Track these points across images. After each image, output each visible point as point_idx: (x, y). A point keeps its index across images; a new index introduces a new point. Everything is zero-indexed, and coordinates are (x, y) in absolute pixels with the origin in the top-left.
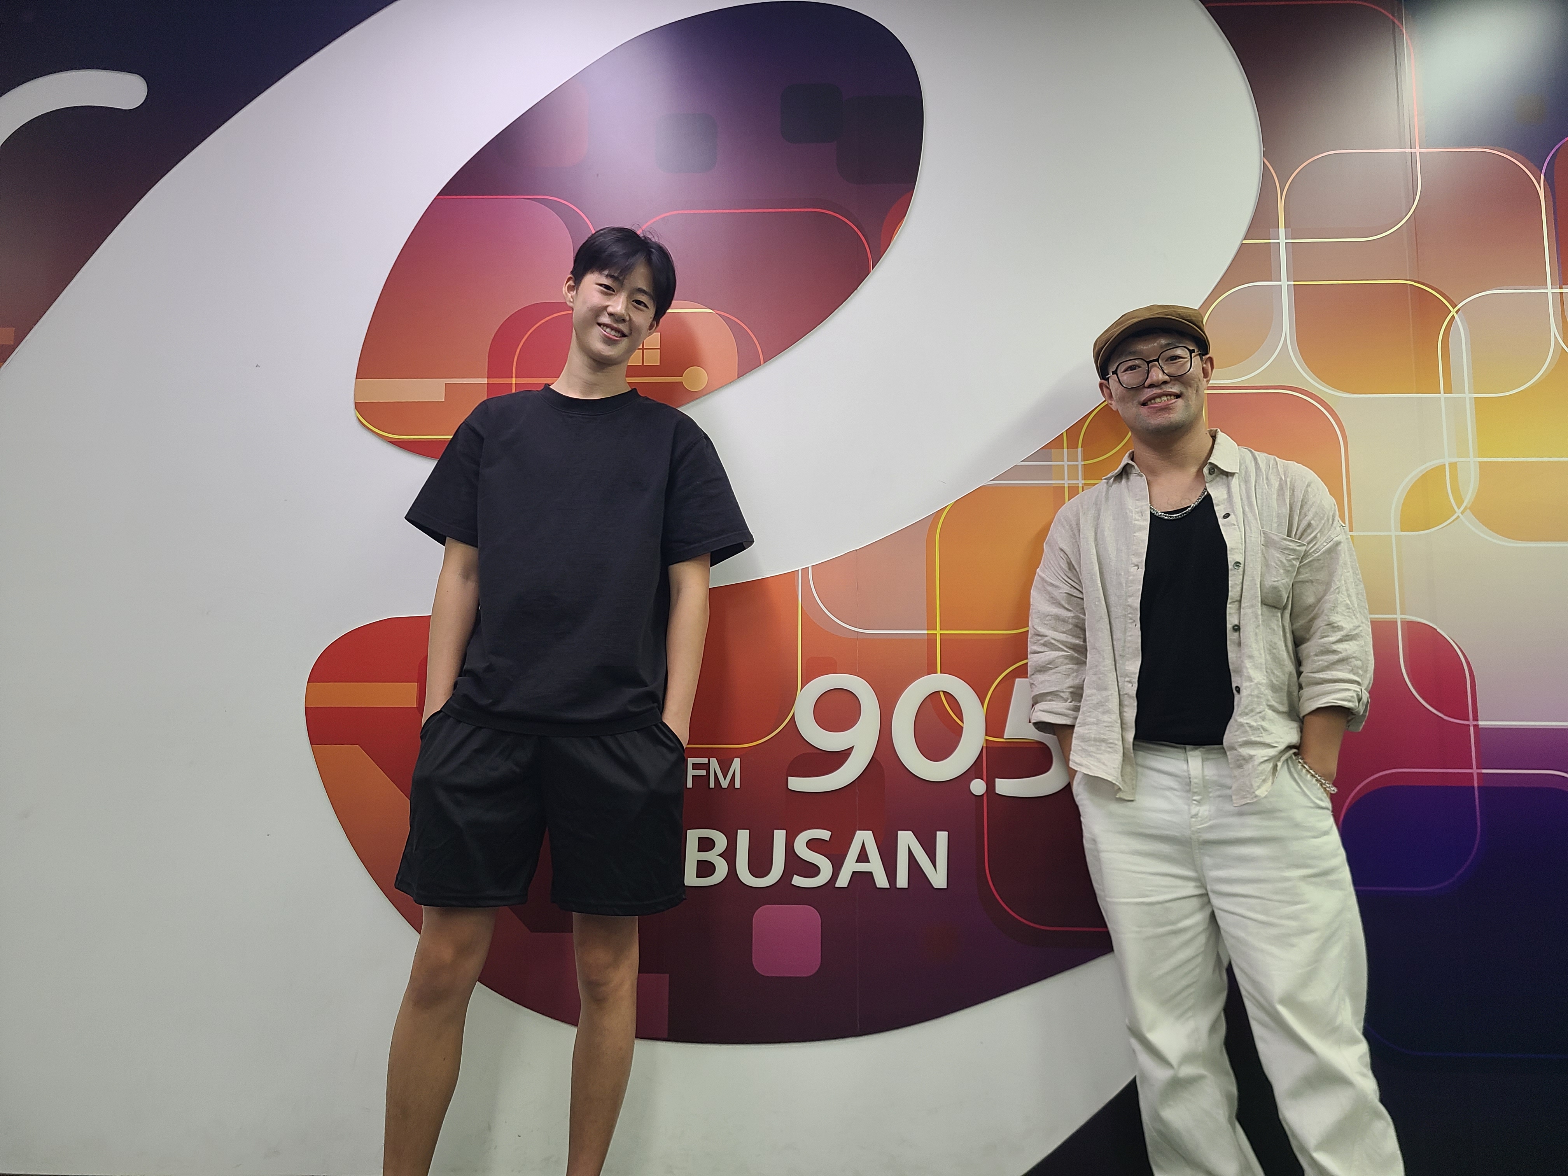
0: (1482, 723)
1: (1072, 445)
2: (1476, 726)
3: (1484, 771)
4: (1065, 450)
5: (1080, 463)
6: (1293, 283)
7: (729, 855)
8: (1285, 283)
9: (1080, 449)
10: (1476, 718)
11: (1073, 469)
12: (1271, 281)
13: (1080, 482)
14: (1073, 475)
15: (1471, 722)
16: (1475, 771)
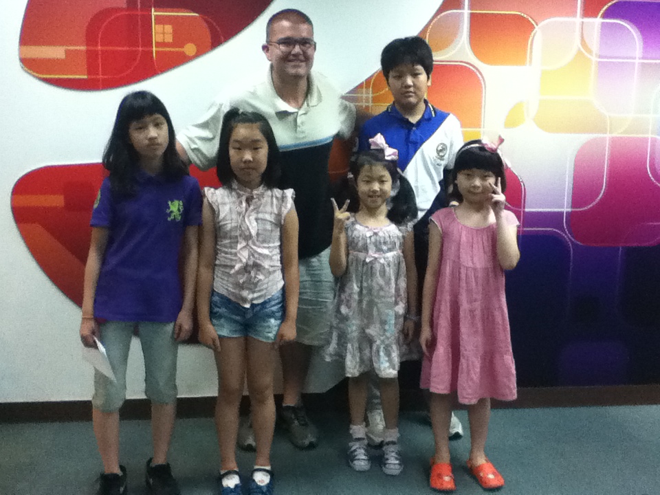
0: (527, 210)
1: (368, 87)
2: (524, 211)
3: (525, 229)
4: (364, 89)
5: (371, 95)
6: (470, 11)
8: (466, 12)
9: (371, 89)
10: (524, 208)
11: (367, 99)
12: (460, 9)
13: (370, 104)
14: (367, 101)
15: (522, 210)
16: (521, 229)
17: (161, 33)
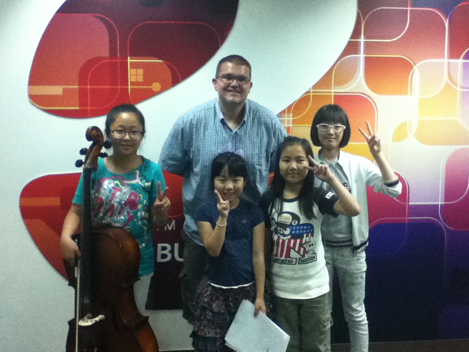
0: (411, 203)
1: (289, 112)
2: (408, 204)
3: (410, 218)
4: (286, 114)
5: (291, 119)
6: (364, 56)
7: (172, 252)
8: (362, 56)
9: (291, 114)
10: (409, 202)
11: (289, 121)
12: (357, 54)
13: (291, 125)
14: (289, 123)
16: (407, 218)
17: (135, 75)
